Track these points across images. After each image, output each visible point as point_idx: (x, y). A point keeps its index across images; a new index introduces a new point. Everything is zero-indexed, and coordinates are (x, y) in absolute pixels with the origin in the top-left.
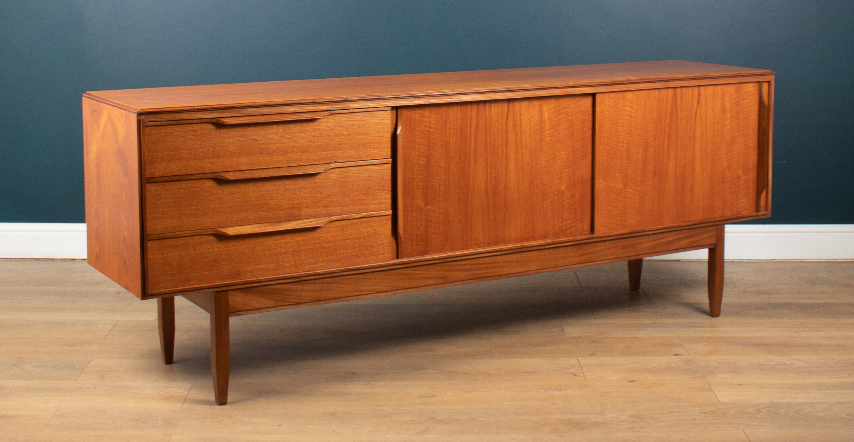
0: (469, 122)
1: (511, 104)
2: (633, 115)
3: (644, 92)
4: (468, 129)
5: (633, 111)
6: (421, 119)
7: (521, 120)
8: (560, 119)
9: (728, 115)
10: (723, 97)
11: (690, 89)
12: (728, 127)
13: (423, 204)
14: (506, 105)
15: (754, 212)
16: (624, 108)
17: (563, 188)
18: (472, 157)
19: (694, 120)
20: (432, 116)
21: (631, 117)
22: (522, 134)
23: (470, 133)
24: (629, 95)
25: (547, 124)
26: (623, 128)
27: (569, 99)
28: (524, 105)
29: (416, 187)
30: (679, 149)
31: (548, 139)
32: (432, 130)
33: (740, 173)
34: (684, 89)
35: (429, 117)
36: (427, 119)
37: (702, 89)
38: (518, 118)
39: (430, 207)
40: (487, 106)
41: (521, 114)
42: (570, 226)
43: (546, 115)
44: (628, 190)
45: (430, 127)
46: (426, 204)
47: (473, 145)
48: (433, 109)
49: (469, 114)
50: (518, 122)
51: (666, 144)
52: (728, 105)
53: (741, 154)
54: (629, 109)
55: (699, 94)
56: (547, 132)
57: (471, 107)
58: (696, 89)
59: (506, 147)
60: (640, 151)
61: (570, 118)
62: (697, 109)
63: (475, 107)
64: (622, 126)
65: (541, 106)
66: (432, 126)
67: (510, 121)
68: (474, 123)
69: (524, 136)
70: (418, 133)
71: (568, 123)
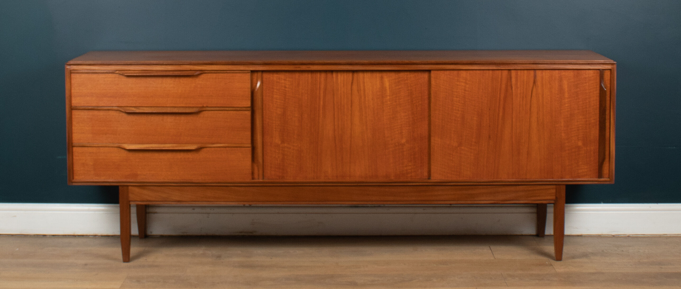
0: (318, 86)
1: (355, 75)
2: (467, 89)
3: (478, 71)
4: (318, 91)
5: (467, 86)
6: (278, 80)
7: (364, 86)
8: (400, 88)
9: (566, 95)
10: (561, 80)
11: (526, 72)
12: (567, 105)
13: (280, 142)
14: (350, 75)
15: (596, 178)
16: (458, 83)
17: (404, 141)
18: (321, 112)
19: (530, 98)
20: (287, 79)
21: (465, 90)
22: (365, 98)
23: (319, 93)
24: (463, 74)
25: (388, 92)
26: (458, 99)
27: (408, 73)
28: (367, 75)
29: (274, 130)
30: (514, 120)
31: (389, 103)
32: (287, 89)
33: (580, 144)
34: (519, 71)
35: (285, 80)
36: (283, 81)
37: (539, 73)
38: (362, 85)
39: (286, 145)
40: (334, 75)
41: (364, 83)
42: (410, 171)
43: (387, 84)
44: (463, 148)
45: (285, 87)
46: (283, 142)
47: (322, 103)
48: (288, 74)
49: (318, 80)
50: (362, 89)
51: (501, 114)
52: (566, 87)
53: (580, 128)
54: (463, 84)
55: (535, 76)
56: (388, 98)
57: (320, 74)
58: (532, 72)
59: (351, 106)
60: (475, 118)
61: (409, 88)
62: (533, 88)
63: (323, 75)
64: (457, 97)
65: (382, 78)
66: (287, 86)
67: (355, 87)
68: (322, 86)
69: (367, 98)
70: (275, 91)
71: (408, 92)
